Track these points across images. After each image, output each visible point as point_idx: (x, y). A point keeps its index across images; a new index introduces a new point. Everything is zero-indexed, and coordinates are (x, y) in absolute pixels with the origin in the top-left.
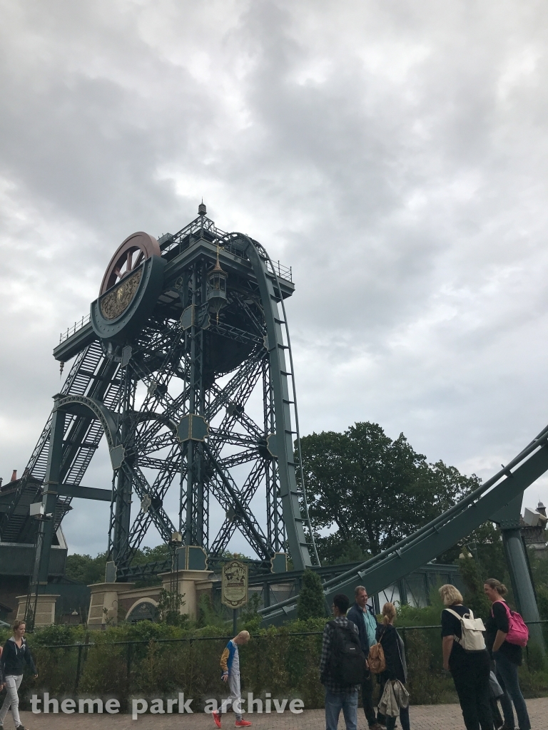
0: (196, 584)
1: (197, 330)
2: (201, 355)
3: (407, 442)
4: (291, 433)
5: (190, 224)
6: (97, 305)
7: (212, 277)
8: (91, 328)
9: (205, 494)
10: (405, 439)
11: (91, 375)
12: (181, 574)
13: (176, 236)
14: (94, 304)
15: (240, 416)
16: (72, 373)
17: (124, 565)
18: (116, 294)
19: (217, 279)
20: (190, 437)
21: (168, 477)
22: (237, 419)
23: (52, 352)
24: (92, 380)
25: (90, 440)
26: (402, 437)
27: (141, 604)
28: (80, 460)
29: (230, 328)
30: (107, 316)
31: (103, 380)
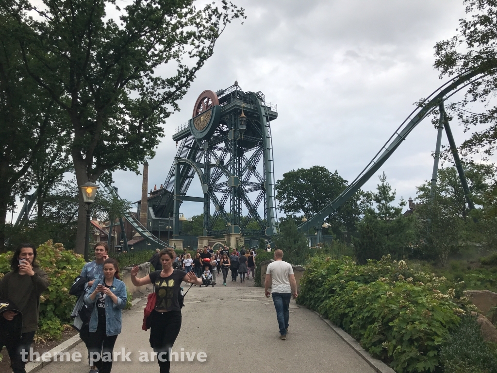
0: (237, 238)
1: (235, 140)
2: (237, 152)
3: (338, 174)
4: (271, 185)
5: (231, 87)
6: (192, 121)
7: (240, 119)
8: (189, 130)
9: (241, 202)
10: (338, 173)
11: (189, 147)
12: (231, 235)
13: (225, 91)
14: (190, 120)
15: (254, 171)
16: (181, 146)
17: (210, 230)
18: (200, 119)
19: (242, 120)
20: (233, 185)
21: (226, 199)
22: (253, 173)
23: (172, 137)
24: (190, 149)
25: (190, 175)
26: (336, 173)
27: (217, 244)
28: (186, 183)
29: (248, 137)
30: (197, 128)
31: (195, 149)
